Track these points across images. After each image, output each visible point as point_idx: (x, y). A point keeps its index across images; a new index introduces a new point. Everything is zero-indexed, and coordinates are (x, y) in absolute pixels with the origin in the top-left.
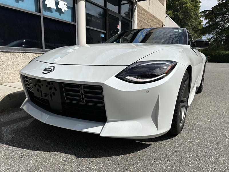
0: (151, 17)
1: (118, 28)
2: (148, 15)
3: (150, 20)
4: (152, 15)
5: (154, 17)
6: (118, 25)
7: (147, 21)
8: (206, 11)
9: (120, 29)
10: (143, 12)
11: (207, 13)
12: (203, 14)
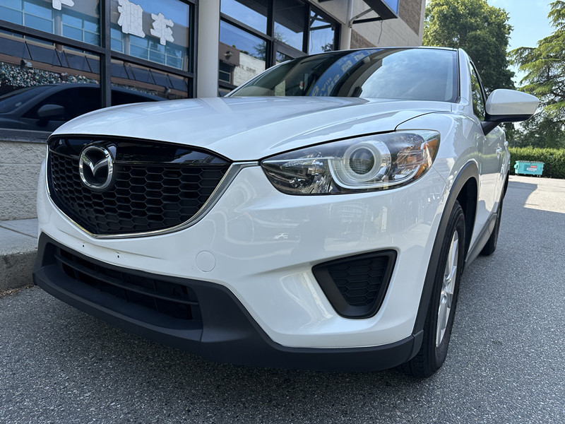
8: (525, 49)
11: (527, 53)
12: (515, 57)
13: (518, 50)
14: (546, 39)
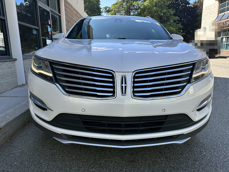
0: (74, 12)
1: (50, 23)
2: (72, 9)
3: (74, 15)
4: (75, 9)
5: (77, 11)
6: (49, 20)
7: (72, 16)
8: (107, 7)
9: (51, 24)
10: (68, 5)
11: (108, 9)
12: (104, 10)
13: (105, 7)
14: (113, 4)
